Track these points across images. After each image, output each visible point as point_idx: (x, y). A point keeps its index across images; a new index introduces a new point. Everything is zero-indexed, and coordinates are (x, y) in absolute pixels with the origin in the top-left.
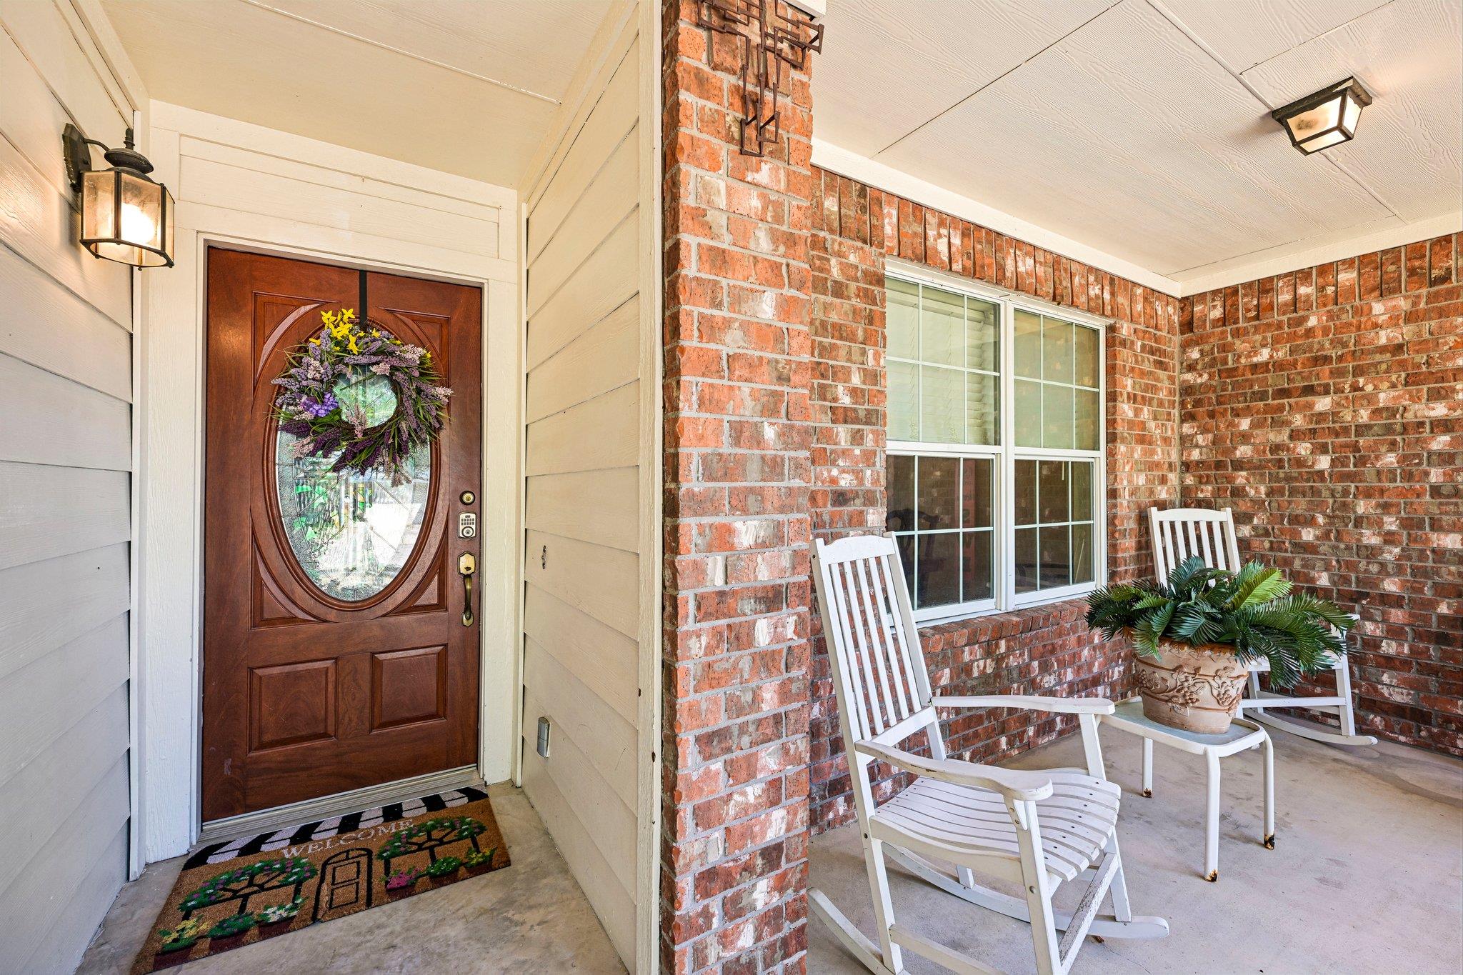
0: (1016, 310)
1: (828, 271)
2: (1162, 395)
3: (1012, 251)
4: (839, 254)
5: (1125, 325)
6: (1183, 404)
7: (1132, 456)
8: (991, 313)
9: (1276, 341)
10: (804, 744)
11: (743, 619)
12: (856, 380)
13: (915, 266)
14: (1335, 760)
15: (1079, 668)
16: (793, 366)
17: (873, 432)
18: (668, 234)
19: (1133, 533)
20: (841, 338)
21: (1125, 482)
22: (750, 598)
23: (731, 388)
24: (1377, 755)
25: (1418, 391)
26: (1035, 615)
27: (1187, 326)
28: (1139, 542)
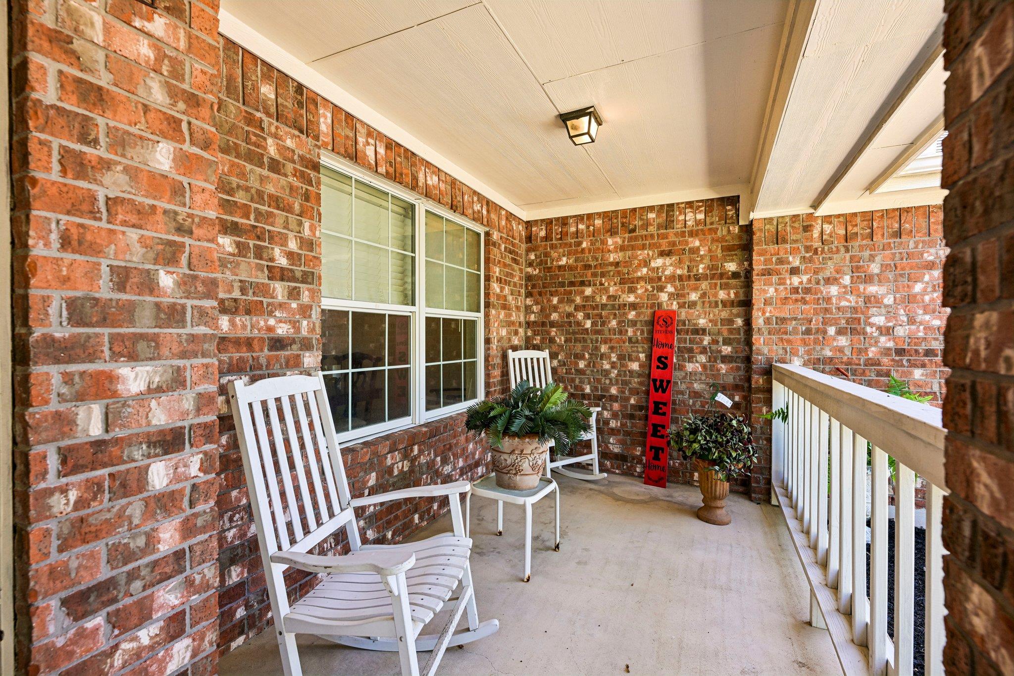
0: (427, 211)
1: (265, 149)
2: (516, 279)
3: (423, 168)
4: (276, 136)
5: (495, 233)
6: (526, 286)
7: (499, 317)
8: (409, 211)
9: (569, 254)
10: (213, 570)
11: (133, 465)
12: (293, 245)
13: (346, 162)
14: (591, 489)
15: (467, 457)
16: (197, 220)
17: (309, 290)
18: (15, 50)
19: (499, 366)
20: (278, 208)
21: (495, 334)
22: (141, 443)
23: (111, 231)
24: (607, 482)
25: (625, 287)
26: (438, 425)
27: (529, 239)
28: (502, 372)
